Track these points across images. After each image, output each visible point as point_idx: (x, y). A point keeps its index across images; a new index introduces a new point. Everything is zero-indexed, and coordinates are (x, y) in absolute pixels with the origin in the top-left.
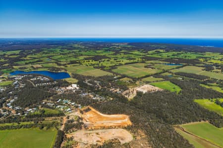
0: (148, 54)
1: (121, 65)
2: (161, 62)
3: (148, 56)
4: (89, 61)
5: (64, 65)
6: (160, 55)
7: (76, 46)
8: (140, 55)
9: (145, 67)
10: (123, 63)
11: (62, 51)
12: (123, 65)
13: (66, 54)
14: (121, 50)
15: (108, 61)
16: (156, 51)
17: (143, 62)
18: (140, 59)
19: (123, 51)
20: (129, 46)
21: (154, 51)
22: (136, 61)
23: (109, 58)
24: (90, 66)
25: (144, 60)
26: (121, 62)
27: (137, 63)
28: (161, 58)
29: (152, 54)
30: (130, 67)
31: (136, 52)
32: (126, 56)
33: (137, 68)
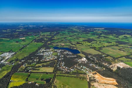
0: (120, 39)
1: (104, 47)
2: (129, 46)
3: (120, 40)
4: (86, 43)
5: (74, 45)
6: (128, 40)
7: (74, 29)
8: (114, 40)
9: (119, 50)
10: (105, 45)
11: (69, 34)
12: (105, 47)
13: (72, 36)
14: (101, 34)
15: (96, 43)
16: (125, 36)
17: (117, 45)
18: (115, 43)
19: (103, 35)
20: (106, 31)
21: (123, 36)
22: (112, 44)
23: (96, 41)
24: (88, 46)
25: (117, 43)
26: (104, 45)
27: (113, 46)
28: (129, 43)
29: (122, 39)
30: (110, 49)
31: (111, 36)
32: (105, 39)
33: (114, 50)
